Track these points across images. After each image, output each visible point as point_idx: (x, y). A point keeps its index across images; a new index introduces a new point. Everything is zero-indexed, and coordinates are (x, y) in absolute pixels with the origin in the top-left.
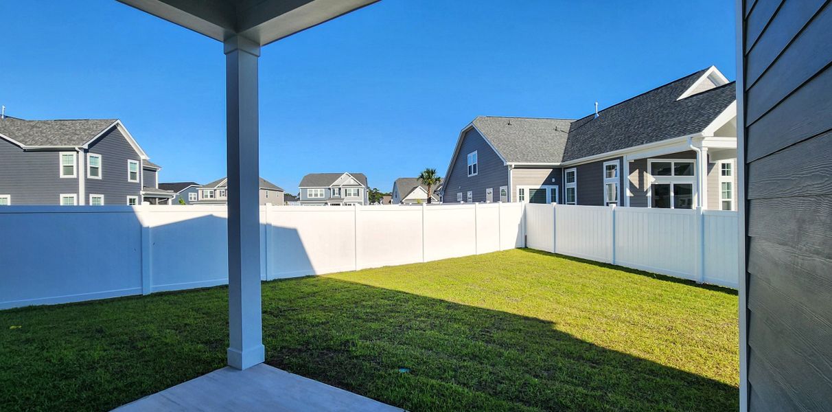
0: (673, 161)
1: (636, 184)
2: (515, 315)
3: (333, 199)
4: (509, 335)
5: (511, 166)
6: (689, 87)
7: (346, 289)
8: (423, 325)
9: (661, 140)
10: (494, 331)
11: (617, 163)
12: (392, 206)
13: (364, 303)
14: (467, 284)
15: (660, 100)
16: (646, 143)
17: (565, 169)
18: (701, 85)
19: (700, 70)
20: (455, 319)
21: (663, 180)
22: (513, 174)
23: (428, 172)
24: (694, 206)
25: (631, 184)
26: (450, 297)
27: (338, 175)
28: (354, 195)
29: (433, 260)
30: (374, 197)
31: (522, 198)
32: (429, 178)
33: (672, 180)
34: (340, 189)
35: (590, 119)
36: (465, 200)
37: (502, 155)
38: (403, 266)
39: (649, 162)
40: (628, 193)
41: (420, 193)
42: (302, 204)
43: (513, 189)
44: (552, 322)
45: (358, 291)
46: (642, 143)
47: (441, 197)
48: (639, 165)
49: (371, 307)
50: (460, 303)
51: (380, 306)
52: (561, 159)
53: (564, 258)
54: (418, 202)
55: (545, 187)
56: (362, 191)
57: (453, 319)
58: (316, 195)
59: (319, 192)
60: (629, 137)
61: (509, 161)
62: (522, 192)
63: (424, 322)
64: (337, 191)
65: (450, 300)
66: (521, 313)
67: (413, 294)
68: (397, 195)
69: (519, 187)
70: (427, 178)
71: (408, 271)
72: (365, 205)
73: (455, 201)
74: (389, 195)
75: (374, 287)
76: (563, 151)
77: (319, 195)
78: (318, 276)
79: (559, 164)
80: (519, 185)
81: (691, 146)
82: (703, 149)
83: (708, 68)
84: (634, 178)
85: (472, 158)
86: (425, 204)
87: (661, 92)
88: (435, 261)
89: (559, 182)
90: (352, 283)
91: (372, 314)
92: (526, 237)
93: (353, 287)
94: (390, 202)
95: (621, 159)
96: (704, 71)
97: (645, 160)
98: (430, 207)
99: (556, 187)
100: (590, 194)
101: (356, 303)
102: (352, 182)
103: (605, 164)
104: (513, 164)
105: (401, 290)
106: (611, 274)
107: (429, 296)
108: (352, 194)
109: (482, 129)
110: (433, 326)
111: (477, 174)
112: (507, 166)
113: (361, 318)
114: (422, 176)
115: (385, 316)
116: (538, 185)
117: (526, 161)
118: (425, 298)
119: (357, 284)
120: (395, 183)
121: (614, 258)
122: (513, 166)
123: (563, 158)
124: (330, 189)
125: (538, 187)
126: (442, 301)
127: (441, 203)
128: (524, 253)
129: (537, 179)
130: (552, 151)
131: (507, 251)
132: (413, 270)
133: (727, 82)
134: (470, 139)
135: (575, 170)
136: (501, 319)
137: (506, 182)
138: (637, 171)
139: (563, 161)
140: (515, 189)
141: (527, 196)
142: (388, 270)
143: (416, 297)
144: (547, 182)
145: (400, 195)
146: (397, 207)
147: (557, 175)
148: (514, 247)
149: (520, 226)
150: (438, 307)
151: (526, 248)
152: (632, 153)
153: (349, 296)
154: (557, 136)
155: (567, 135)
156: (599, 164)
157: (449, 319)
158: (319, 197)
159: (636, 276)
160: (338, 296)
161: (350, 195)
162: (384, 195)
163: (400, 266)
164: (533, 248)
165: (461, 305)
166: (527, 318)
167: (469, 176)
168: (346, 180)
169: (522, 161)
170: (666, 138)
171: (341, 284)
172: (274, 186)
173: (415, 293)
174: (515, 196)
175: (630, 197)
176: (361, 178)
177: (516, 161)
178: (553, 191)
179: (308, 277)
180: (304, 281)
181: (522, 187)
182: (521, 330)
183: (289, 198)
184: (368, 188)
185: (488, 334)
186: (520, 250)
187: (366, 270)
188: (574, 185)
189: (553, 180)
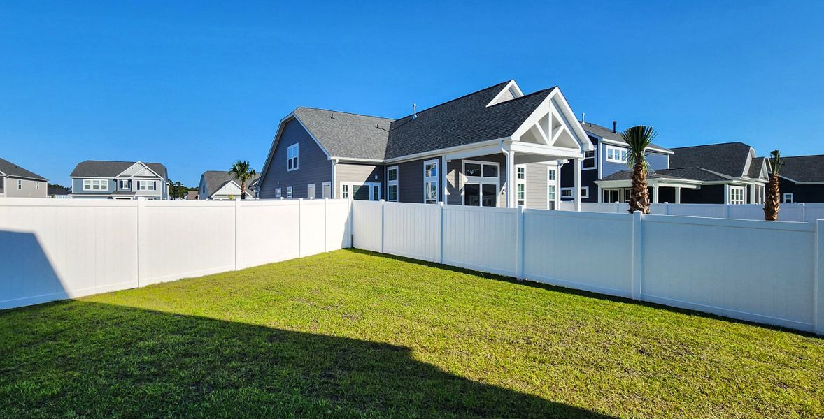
0: (482, 163)
1: (453, 183)
2: (360, 342)
3: (119, 193)
4: (360, 378)
5: (335, 160)
6: (495, 96)
7: (115, 321)
8: (234, 378)
9: (476, 142)
10: (338, 373)
11: (437, 161)
12: (199, 202)
13: (141, 344)
14: (293, 298)
15: (471, 106)
16: (463, 144)
17: (387, 166)
18: (503, 96)
19: (502, 82)
20: (282, 358)
21: (474, 180)
22: (336, 168)
23: (240, 164)
24: (498, 205)
25: (449, 183)
26: (272, 321)
27: (128, 165)
28: (150, 188)
29: (248, 267)
30: (177, 192)
31: (345, 196)
32: (243, 171)
33: (482, 181)
34: (130, 181)
35: (409, 119)
36: (284, 195)
37: (325, 149)
38: (208, 276)
39: (464, 163)
40: (446, 192)
41: (232, 188)
42: (74, 197)
43: (337, 186)
44: (406, 348)
45: (134, 323)
46: (460, 145)
47: (257, 193)
48: (455, 165)
49: (152, 351)
50: (287, 328)
51: (166, 346)
52: (384, 156)
53: (393, 258)
54: (230, 198)
55: (368, 184)
56: (160, 184)
57: (279, 359)
58: (96, 187)
59: (102, 183)
60: (447, 138)
61: (333, 156)
62: (346, 188)
63: (235, 370)
64: (125, 182)
65: (273, 326)
66: (366, 338)
67: (220, 321)
68: (206, 189)
69: (342, 183)
70: (240, 171)
71: (215, 284)
72: (163, 199)
73: (272, 196)
74: (195, 190)
75: (162, 313)
76: (385, 149)
77: (100, 188)
78: (73, 301)
79: (381, 161)
80: (342, 180)
81: (502, 149)
82: (511, 152)
83: (509, 82)
84: (450, 177)
85: (293, 151)
86: (239, 200)
87: (472, 99)
88: (250, 268)
89: (381, 180)
90: (127, 310)
91: (152, 363)
92: (352, 236)
93: (129, 315)
94: (196, 198)
95: (440, 158)
96: (506, 83)
97: (459, 161)
98: (244, 202)
99: (379, 184)
100: (411, 192)
101: (128, 344)
102: (147, 173)
103: (426, 163)
104: (338, 159)
105: (203, 314)
106: (442, 274)
107: (244, 322)
108: (147, 188)
109: (304, 120)
110: (250, 378)
111: (297, 168)
112: (331, 161)
113: (131, 376)
114: (235, 170)
115: (173, 366)
116: (362, 181)
117: (350, 156)
118: (238, 324)
119: (135, 310)
120: (202, 176)
121: (442, 257)
122: (337, 162)
123: (386, 154)
124: (116, 180)
125: (362, 184)
126: (262, 328)
127: (258, 198)
128: (352, 254)
129: (361, 175)
130: (374, 147)
131: (333, 252)
132: (222, 282)
133: (522, 95)
134: (290, 129)
135: (397, 168)
136: (344, 351)
137: (329, 178)
138: (454, 170)
139: (385, 159)
140: (338, 186)
141: (351, 193)
142: (187, 286)
143: (224, 324)
144: (370, 179)
145: (209, 190)
146: (206, 202)
147: (380, 172)
148: (340, 248)
149: (347, 224)
150: (256, 339)
151: (352, 249)
152: (450, 153)
153: (118, 332)
154: (378, 134)
155: (387, 134)
156: (420, 163)
157: (274, 358)
158: (100, 189)
159: (465, 276)
160: (100, 335)
161: (144, 188)
162: (190, 190)
163: (204, 277)
164: (360, 248)
165: (289, 332)
166: (375, 345)
167: (289, 170)
168: (137, 170)
169: (347, 156)
170: (481, 141)
171: (108, 313)
172: (32, 174)
173: (223, 318)
174: (338, 193)
175: (448, 196)
176: (159, 169)
177: (340, 156)
178: (376, 188)
179: (56, 303)
180: (47, 310)
181: (345, 183)
182: (373, 367)
183: (54, 190)
184: (169, 181)
185: (332, 381)
186: (347, 251)
187: (154, 286)
188: (396, 183)
189: (376, 177)
